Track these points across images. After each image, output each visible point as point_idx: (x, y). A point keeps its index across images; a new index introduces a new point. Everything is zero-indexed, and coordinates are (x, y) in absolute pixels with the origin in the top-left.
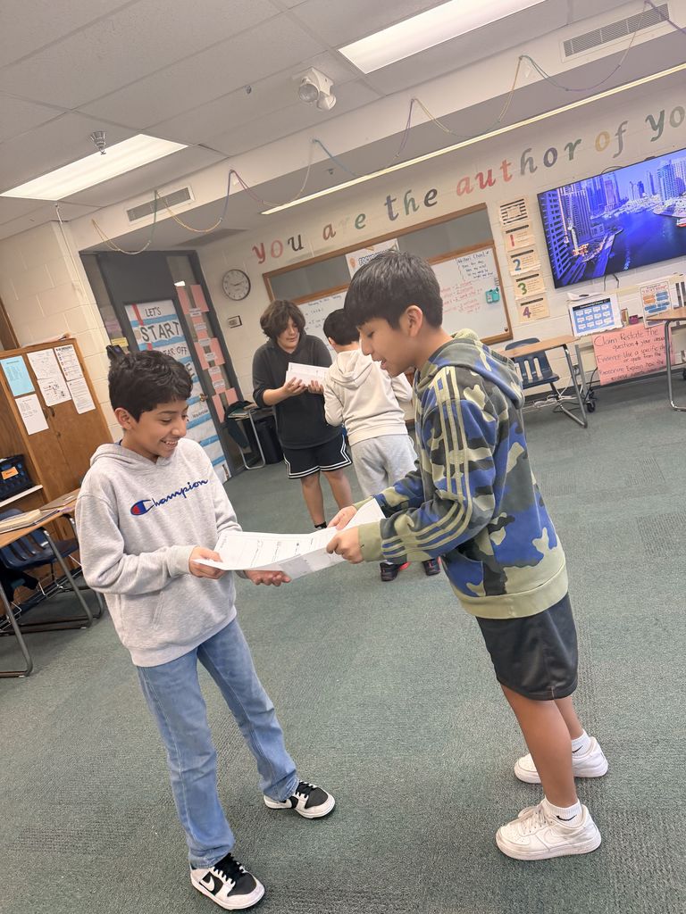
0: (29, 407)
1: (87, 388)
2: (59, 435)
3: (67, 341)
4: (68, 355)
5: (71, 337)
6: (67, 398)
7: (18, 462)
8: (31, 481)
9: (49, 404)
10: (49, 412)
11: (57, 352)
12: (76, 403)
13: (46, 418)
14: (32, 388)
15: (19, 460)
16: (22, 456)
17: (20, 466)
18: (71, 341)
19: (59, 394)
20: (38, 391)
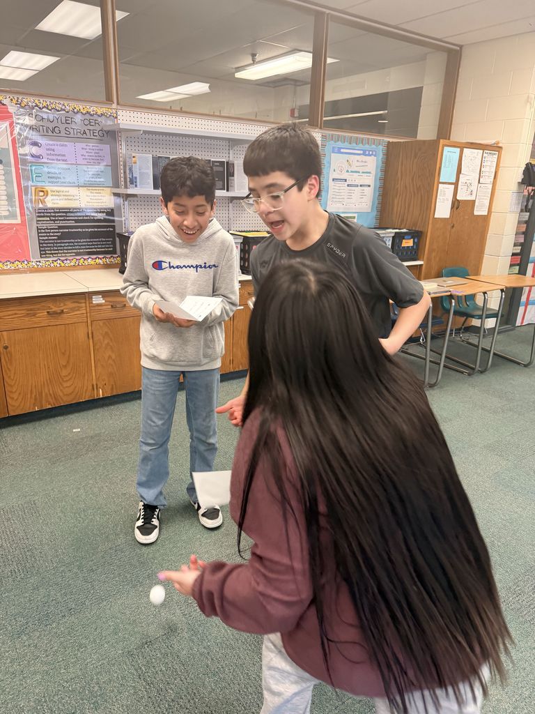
0: (444, 195)
1: (489, 196)
2: (453, 227)
3: (496, 148)
4: (491, 159)
5: (500, 145)
6: (472, 198)
7: (416, 236)
8: (417, 255)
9: (459, 198)
10: (456, 204)
11: (484, 155)
12: (476, 204)
13: (452, 208)
14: (454, 180)
15: (417, 235)
16: (421, 232)
17: (416, 240)
18: (498, 149)
19: (469, 192)
20: (456, 184)
